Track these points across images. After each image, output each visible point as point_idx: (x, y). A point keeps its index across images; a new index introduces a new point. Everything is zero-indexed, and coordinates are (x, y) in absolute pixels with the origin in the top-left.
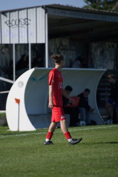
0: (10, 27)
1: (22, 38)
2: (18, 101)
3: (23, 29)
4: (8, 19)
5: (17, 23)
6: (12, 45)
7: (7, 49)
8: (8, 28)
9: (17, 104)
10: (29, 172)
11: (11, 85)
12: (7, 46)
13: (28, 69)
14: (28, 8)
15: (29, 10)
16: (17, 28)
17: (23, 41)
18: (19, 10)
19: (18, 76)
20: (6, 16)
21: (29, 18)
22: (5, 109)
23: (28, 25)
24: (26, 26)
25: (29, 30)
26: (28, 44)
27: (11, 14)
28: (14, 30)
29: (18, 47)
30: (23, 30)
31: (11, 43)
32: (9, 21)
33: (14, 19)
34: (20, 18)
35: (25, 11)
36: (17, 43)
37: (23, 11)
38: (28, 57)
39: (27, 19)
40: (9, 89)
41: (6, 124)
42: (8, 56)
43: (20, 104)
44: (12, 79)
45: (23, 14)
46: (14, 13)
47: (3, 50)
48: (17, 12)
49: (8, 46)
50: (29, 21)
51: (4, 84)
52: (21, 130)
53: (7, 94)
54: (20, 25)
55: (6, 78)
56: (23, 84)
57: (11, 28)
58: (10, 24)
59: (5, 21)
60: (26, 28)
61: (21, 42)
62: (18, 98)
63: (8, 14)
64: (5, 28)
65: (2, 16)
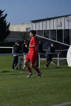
0: (68, 22)
4: (68, 19)
7: (67, 32)
11: (69, 47)
12: (67, 30)
20: (67, 17)
22: (66, 57)
27: (69, 16)
28: (70, 23)
31: (69, 29)
32: (68, 20)
40: (68, 49)
41: (67, 64)
44: (69, 45)
47: (65, 32)
51: (66, 46)
53: (67, 51)
55: (66, 44)
59: (66, 19)
63: (68, 17)
64: (67, 22)
65: (65, 17)
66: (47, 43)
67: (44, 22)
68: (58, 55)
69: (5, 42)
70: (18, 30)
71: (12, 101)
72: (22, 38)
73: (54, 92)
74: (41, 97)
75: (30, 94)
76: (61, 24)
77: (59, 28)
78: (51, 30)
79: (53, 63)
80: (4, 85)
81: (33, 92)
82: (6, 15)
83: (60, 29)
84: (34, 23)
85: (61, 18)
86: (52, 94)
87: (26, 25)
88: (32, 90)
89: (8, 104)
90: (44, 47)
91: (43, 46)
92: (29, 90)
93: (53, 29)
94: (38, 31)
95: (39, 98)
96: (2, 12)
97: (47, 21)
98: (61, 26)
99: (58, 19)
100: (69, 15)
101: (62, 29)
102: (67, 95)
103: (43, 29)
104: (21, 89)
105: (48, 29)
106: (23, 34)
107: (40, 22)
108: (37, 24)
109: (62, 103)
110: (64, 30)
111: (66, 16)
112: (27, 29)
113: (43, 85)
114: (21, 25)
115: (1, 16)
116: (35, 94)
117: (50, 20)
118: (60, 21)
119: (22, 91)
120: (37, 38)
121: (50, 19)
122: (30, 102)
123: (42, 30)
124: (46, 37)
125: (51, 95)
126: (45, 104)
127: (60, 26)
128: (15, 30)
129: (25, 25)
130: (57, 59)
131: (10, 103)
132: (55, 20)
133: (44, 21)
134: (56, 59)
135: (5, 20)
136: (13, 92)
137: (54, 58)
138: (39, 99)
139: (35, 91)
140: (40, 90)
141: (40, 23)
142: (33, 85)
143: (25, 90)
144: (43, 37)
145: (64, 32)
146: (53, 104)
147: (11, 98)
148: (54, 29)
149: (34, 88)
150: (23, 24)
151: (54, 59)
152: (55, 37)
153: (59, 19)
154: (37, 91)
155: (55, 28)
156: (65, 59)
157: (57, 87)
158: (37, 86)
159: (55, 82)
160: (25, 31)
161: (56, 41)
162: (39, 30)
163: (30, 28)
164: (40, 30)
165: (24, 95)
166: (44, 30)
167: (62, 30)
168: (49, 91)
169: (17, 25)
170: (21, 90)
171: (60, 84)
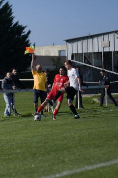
47: (116, 55)
59: (117, 36)
65: (115, 34)
66: (89, 72)
67: (85, 42)
69: (28, 71)
70: (48, 54)
71: (39, 159)
72: (53, 65)
73: (100, 145)
74: (81, 152)
75: (65, 149)
76: (108, 44)
77: (107, 50)
78: (94, 53)
80: (27, 136)
81: (70, 145)
82: (29, 32)
84: (70, 43)
85: (110, 35)
86: (98, 147)
87: (58, 46)
88: (68, 142)
89: (34, 164)
90: (86, 78)
91: (84, 77)
93: (97, 51)
94: (75, 54)
95: (79, 154)
96: (24, 28)
97: (88, 40)
98: (109, 46)
99: (104, 36)
101: (110, 51)
103: (83, 52)
104: (52, 141)
105: (90, 51)
106: (56, 60)
108: (75, 44)
109: (112, 160)
110: (113, 52)
111: (116, 32)
112: (60, 52)
113: (84, 134)
114: (51, 47)
115: (23, 34)
116: (73, 147)
117: (93, 39)
118: (108, 40)
119: (53, 144)
120: (75, 64)
121: (92, 37)
122: (65, 160)
124: (87, 63)
125: (96, 149)
126: (86, 162)
128: (43, 54)
129: (56, 46)
131: (37, 161)
132: (100, 38)
133: (84, 40)
135: (27, 39)
136: (40, 146)
138: (79, 156)
139: (72, 144)
141: (78, 42)
142: (69, 135)
143: (58, 142)
144: (83, 64)
145: (114, 55)
146: (99, 162)
147: (38, 155)
148: (99, 51)
149: (70, 139)
150: (54, 44)
152: (101, 63)
153: (106, 37)
154: (75, 143)
155: (101, 50)
156: (115, 96)
157: (104, 136)
158: (76, 136)
159: (102, 129)
160: (57, 55)
162: (76, 53)
163: (64, 51)
164: (78, 52)
165: (56, 150)
166: (85, 53)
168: (93, 142)
169: (45, 47)
171: (108, 132)
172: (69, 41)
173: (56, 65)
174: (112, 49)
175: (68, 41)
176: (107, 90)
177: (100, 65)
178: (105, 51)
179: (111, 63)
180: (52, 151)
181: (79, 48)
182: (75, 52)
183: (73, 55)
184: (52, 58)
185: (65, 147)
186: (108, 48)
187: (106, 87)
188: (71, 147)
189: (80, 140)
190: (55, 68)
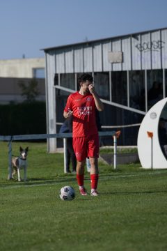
0: (141, 51)
1: (155, 63)
2: (151, 135)
3: (156, 52)
4: (139, 42)
5: (149, 47)
6: (144, 71)
7: (138, 77)
8: (139, 53)
9: (150, 138)
10: (163, 213)
11: (143, 116)
12: (138, 72)
13: (162, 98)
14: (161, 30)
15: (163, 32)
16: (150, 52)
17: (156, 66)
18: (152, 32)
19: (150, 106)
20: (137, 39)
21: (163, 40)
22: (136, 145)
23: (161, 48)
24: (159, 50)
25: (163, 54)
26: (162, 70)
27: (143, 36)
28: (146, 55)
29: (151, 74)
30: (156, 54)
31: (143, 69)
32: (141, 45)
33: (146, 42)
34: (152, 40)
35: (159, 32)
36: (150, 68)
37: (156, 33)
38: (162, 84)
39: (161, 41)
41: (138, 161)
42: (139, 84)
43: (153, 137)
44: (144, 110)
45: (156, 36)
46: (146, 35)
47: (134, 78)
48: (149, 35)
49: (140, 73)
50: (163, 44)
51: (136, 116)
52: (155, 167)
53: (139, 126)
54: (153, 49)
55: (137, 109)
56: (156, 115)
57: (143, 52)
58: (141, 48)
59: (136, 44)
60: (159, 53)
61: (153, 68)
62: (150, 131)
63: (139, 37)
64: (136, 52)
65: (133, 39)
67: (78, 53)
68: (115, 138)
70: (13, 75)
72: (22, 95)
73: (98, 237)
74: (61, 249)
75: (35, 244)
76: (121, 58)
77: (117, 68)
78: (95, 73)
79: (102, 159)
81: (44, 237)
83: (120, 70)
84: (52, 55)
85: (123, 41)
86: (93, 241)
87: (31, 60)
88: (40, 233)
92: (33, 232)
93: (101, 70)
94: (61, 75)
97: (85, 49)
98: (123, 61)
99: (113, 43)
100: (142, 34)
101: (124, 69)
102: (131, 245)
103: (76, 71)
104: (12, 230)
105: (88, 69)
106: (27, 85)
107: (68, 51)
108: (60, 57)
110: (130, 71)
111: (135, 36)
112: (35, 70)
113: (69, 218)
114: (18, 61)
116: (48, 242)
117: (93, 47)
118: (120, 50)
119: (13, 236)
120: (61, 94)
121: (92, 44)
123: (72, 72)
127: (121, 61)
130: (113, 150)
132: (107, 46)
133: (77, 49)
134: (109, 150)
137: (104, 147)
139: (48, 236)
140: (63, 231)
141: (66, 54)
142: (43, 219)
143: (22, 232)
145: (131, 77)
148: (104, 70)
149: (45, 226)
150: (24, 57)
151: (105, 150)
152: (107, 91)
153: (117, 44)
154: (52, 233)
155: (107, 68)
156: (132, 150)
157: (105, 222)
158: (55, 221)
159: (104, 210)
160: (29, 75)
161: (110, 103)
162: (63, 72)
163: (42, 69)
164: (67, 72)
166: (78, 74)
167: (126, 72)
168: (85, 233)
169: (9, 61)
170: (10, 233)
171: (114, 215)
172: (50, 51)
173: (28, 94)
174: (127, 67)
175: (48, 51)
176: (117, 139)
177: (106, 95)
178: (114, 70)
179: (126, 91)
180: (10, 248)
181: (68, 64)
182: (60, 71)
183: (56, 76)
184: (21, 82)
185: (34, 241)
186: (120, 64)
187: (116, 135)
188: (46, 241)
189: (63, 229)
190: (26, 99)
